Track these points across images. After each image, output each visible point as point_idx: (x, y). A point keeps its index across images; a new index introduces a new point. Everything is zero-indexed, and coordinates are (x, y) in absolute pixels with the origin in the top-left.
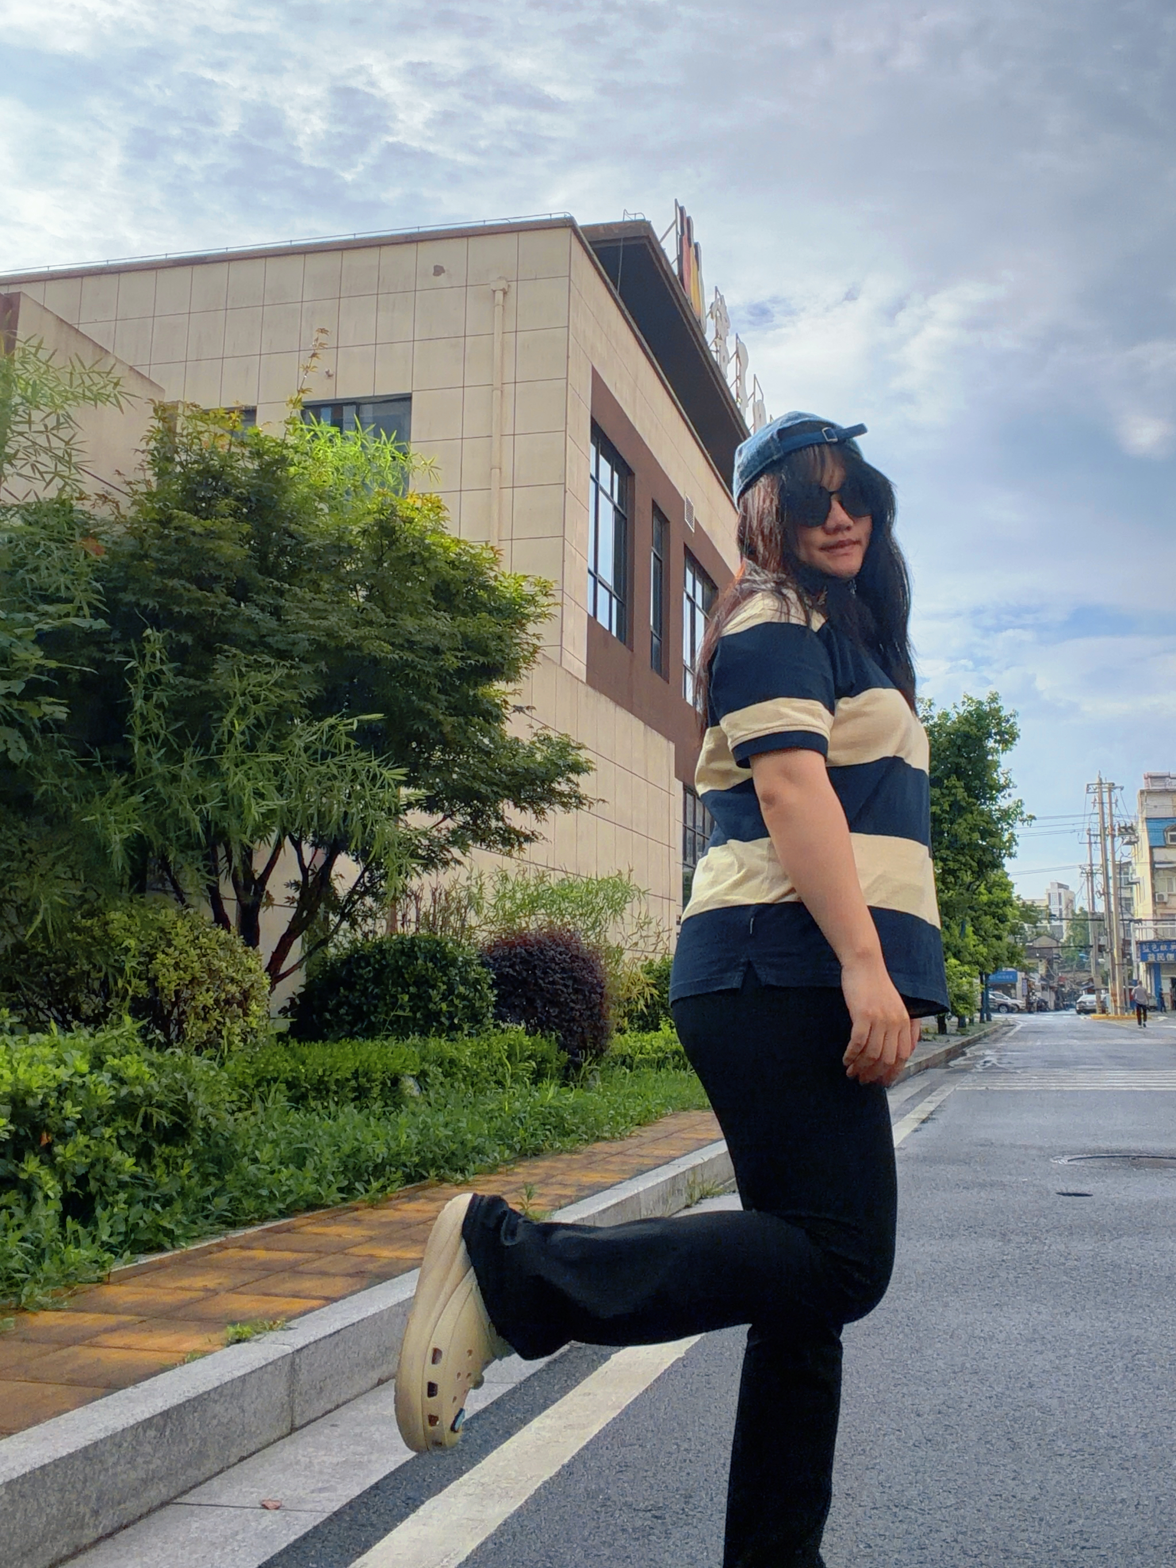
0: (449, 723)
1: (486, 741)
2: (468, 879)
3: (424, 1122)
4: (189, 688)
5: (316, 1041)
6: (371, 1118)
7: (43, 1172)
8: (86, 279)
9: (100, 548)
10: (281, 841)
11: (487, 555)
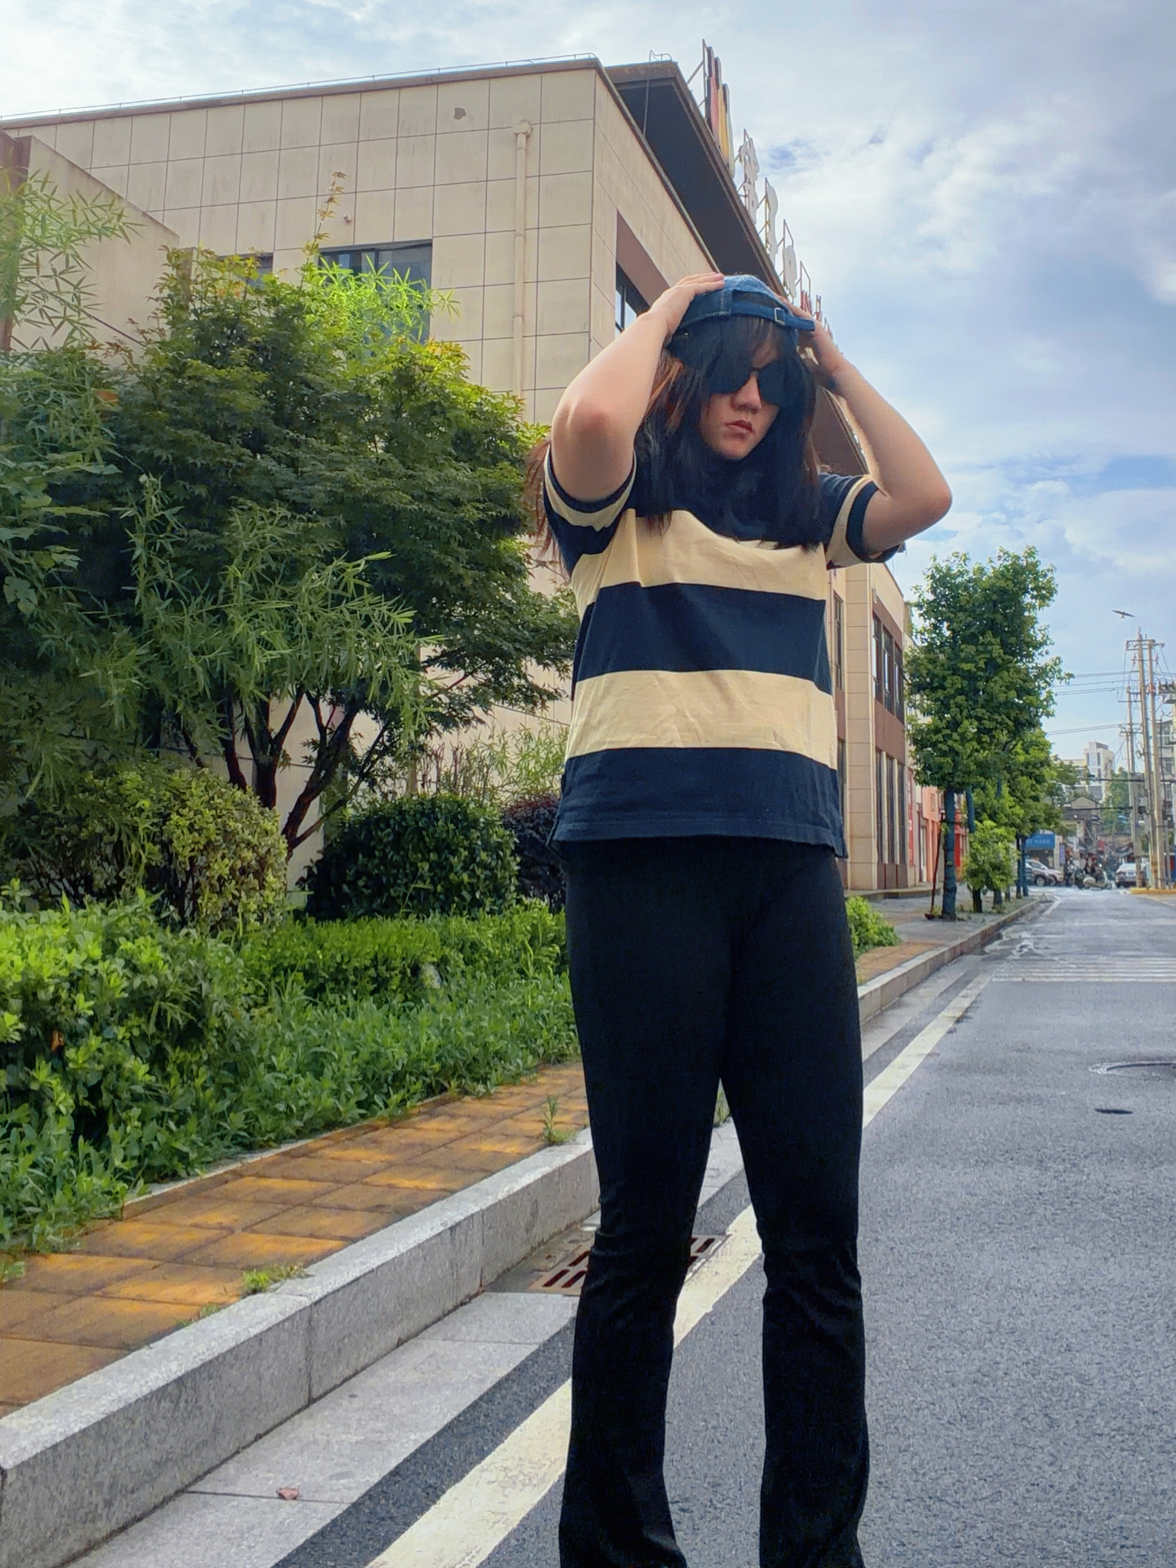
0: (470, 577)
1: (508, 596)
2: (491, 737)
3: (446, 1021)
4: (203, 542)
5: (334, 921)
6: (391, 1015)
7: (55, 1082)
8: (98, 123)
9: (111, 396)
10: (298, 697)
11: (509, 404)
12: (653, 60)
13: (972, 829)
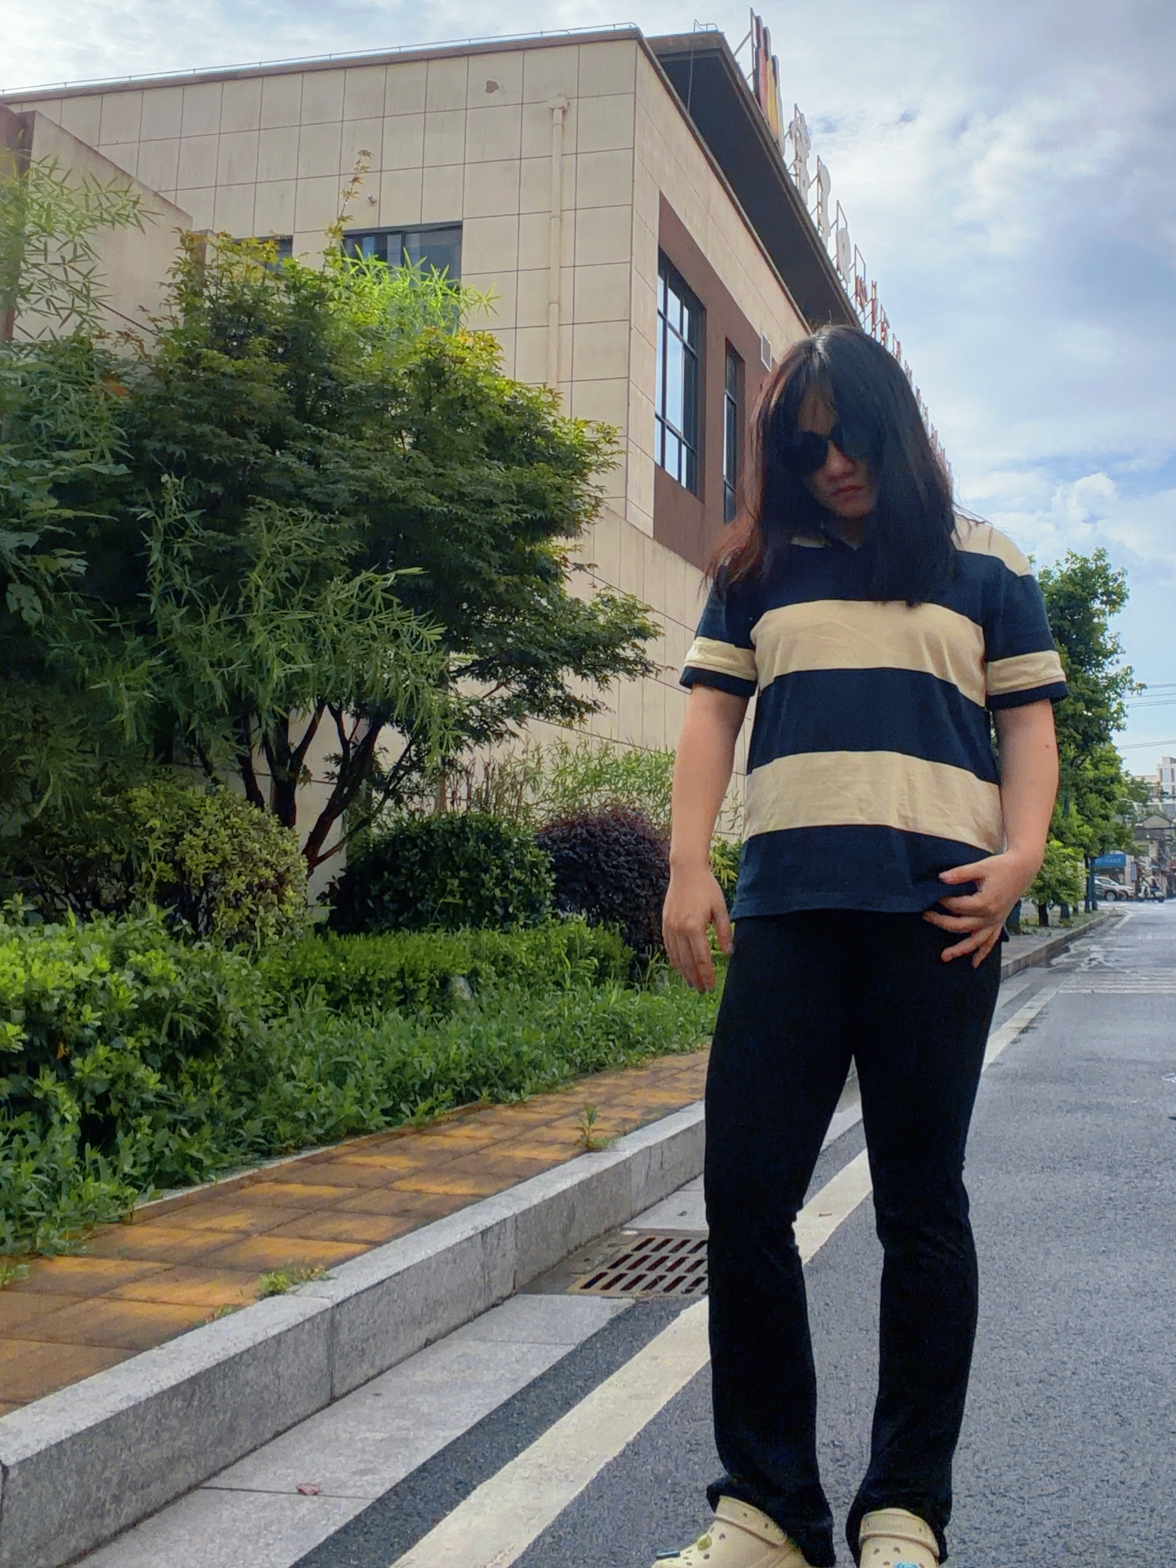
0: (502, 582)
1: (544, 602)
2: (525, 751)
3: (476, 1031)
4: (219, 544)
5: (358, 934)
6: (418, 1026)
7: (60, 1090)
8: (106, 97)
9: (122, 391)
10: (319, 710)
11: (546, 398)
12: (698, 30)
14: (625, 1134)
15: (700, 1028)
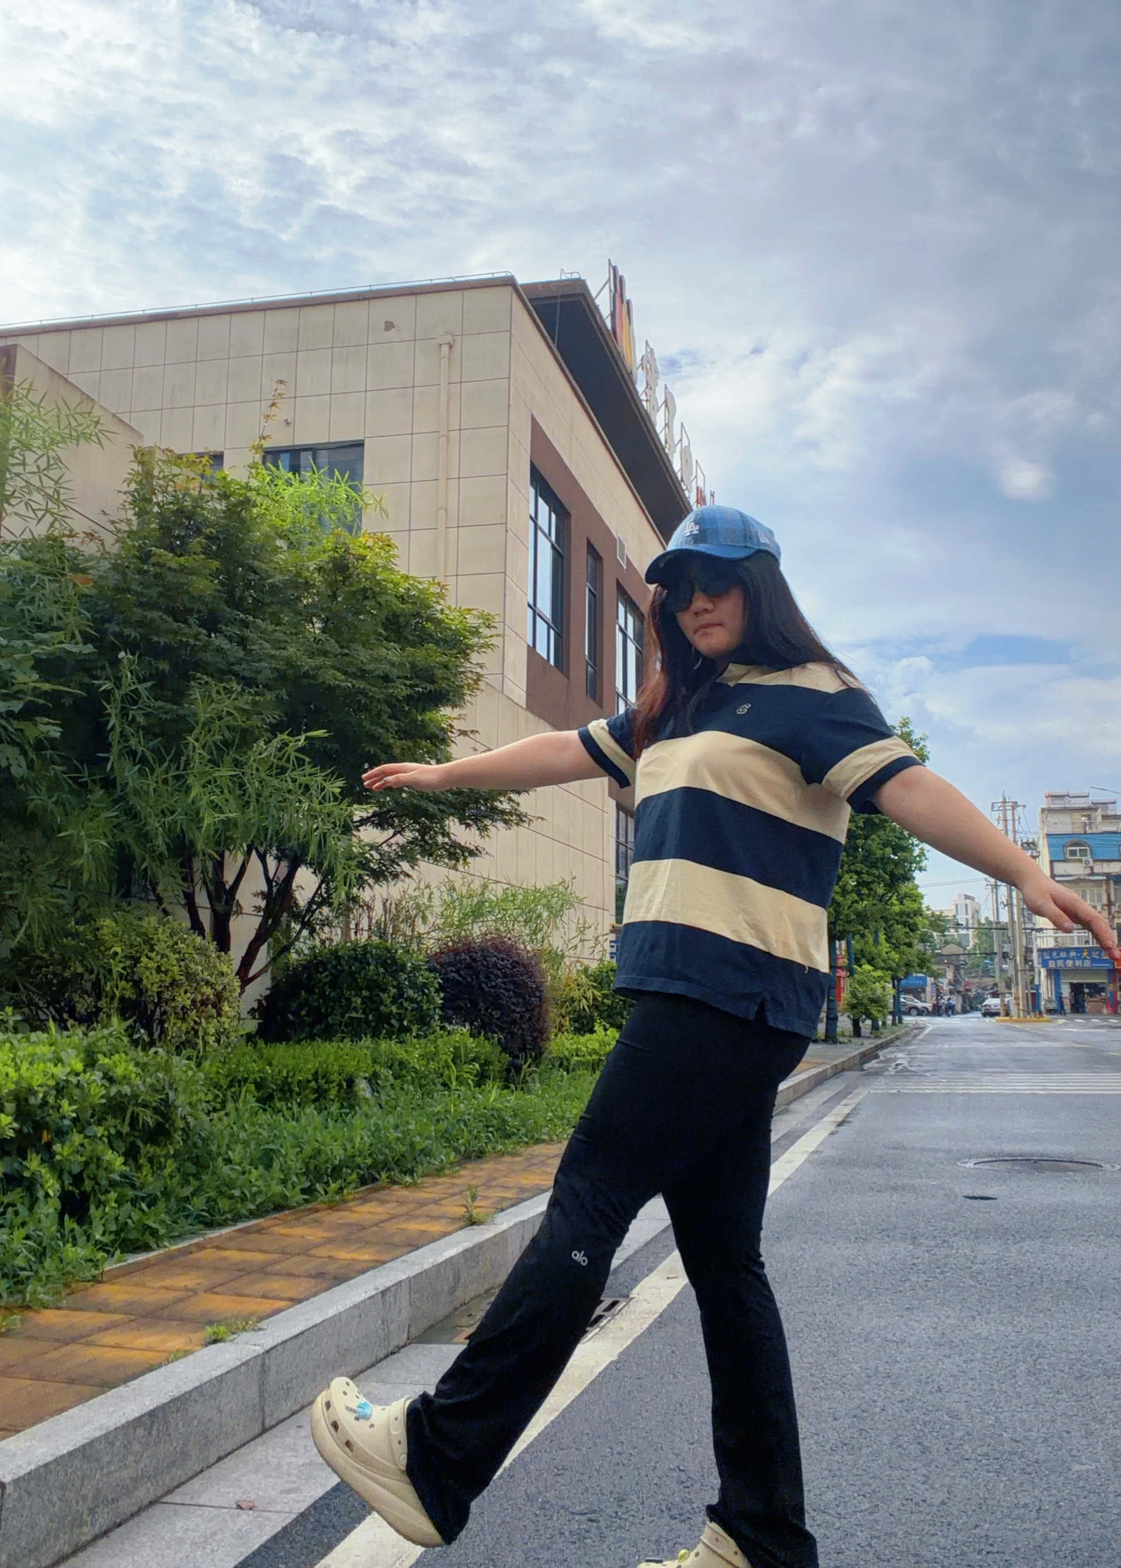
0: (398, 746)
2: (417, 889)
3: (376, 1125)
4: (167, 713)
5: (281, 1042)
6: (329, 1119)
7: (44, 1170)
8: (74, 333)
9: (88, 581)
10: (249, 853)
11: (434, 589)
12: (564, 278)
13: (852, 973)
14: (502, 1210)
15: (565, 1122)
